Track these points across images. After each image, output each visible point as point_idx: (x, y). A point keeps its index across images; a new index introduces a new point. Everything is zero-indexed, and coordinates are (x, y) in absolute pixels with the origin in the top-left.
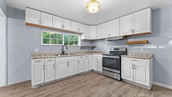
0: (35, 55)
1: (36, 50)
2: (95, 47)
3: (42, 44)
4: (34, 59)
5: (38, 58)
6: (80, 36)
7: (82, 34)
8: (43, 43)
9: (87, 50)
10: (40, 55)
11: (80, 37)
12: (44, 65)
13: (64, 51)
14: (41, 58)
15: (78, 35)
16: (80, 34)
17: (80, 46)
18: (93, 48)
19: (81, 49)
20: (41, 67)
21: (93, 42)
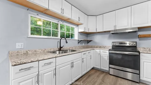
0: (18, 55)
1: (19, 46)
2: (91, 41)
3: (30, 35)
4: (15, 65)
5: (26, 63)
6: (77, 27)
7: (79, 26)
8: (32, 34)
9: (83, 45)
10: (26, 54)
11: (77, 29)
12: (38, 75)
13: (62, 46)
14: (32, 62)
15: (75, 26)
16: (78, 25)
17: (77, 39)
18: (89, 42)
19: (78, 43)
20: (31, 80)
21: (88, 36)
